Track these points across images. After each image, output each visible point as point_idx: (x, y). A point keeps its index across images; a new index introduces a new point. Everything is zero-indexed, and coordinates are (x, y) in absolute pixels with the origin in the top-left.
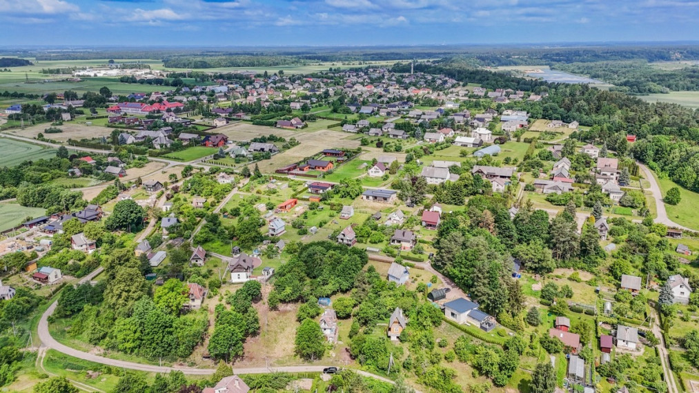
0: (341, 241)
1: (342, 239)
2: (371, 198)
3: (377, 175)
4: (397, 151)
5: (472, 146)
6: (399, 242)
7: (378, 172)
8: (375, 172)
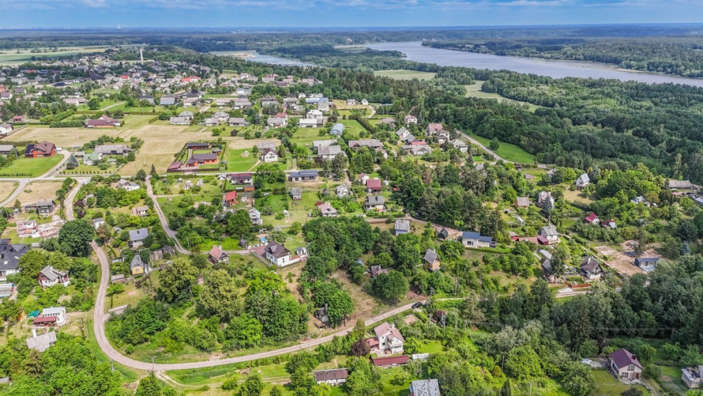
0: (326, 216)
1: (327, 214)
2: (300, 179)
3: (272, 160)
4: (257, 137)
5: (316, 126)
6: (374, 206)
7: (274, 157)
8: (271, 158)
